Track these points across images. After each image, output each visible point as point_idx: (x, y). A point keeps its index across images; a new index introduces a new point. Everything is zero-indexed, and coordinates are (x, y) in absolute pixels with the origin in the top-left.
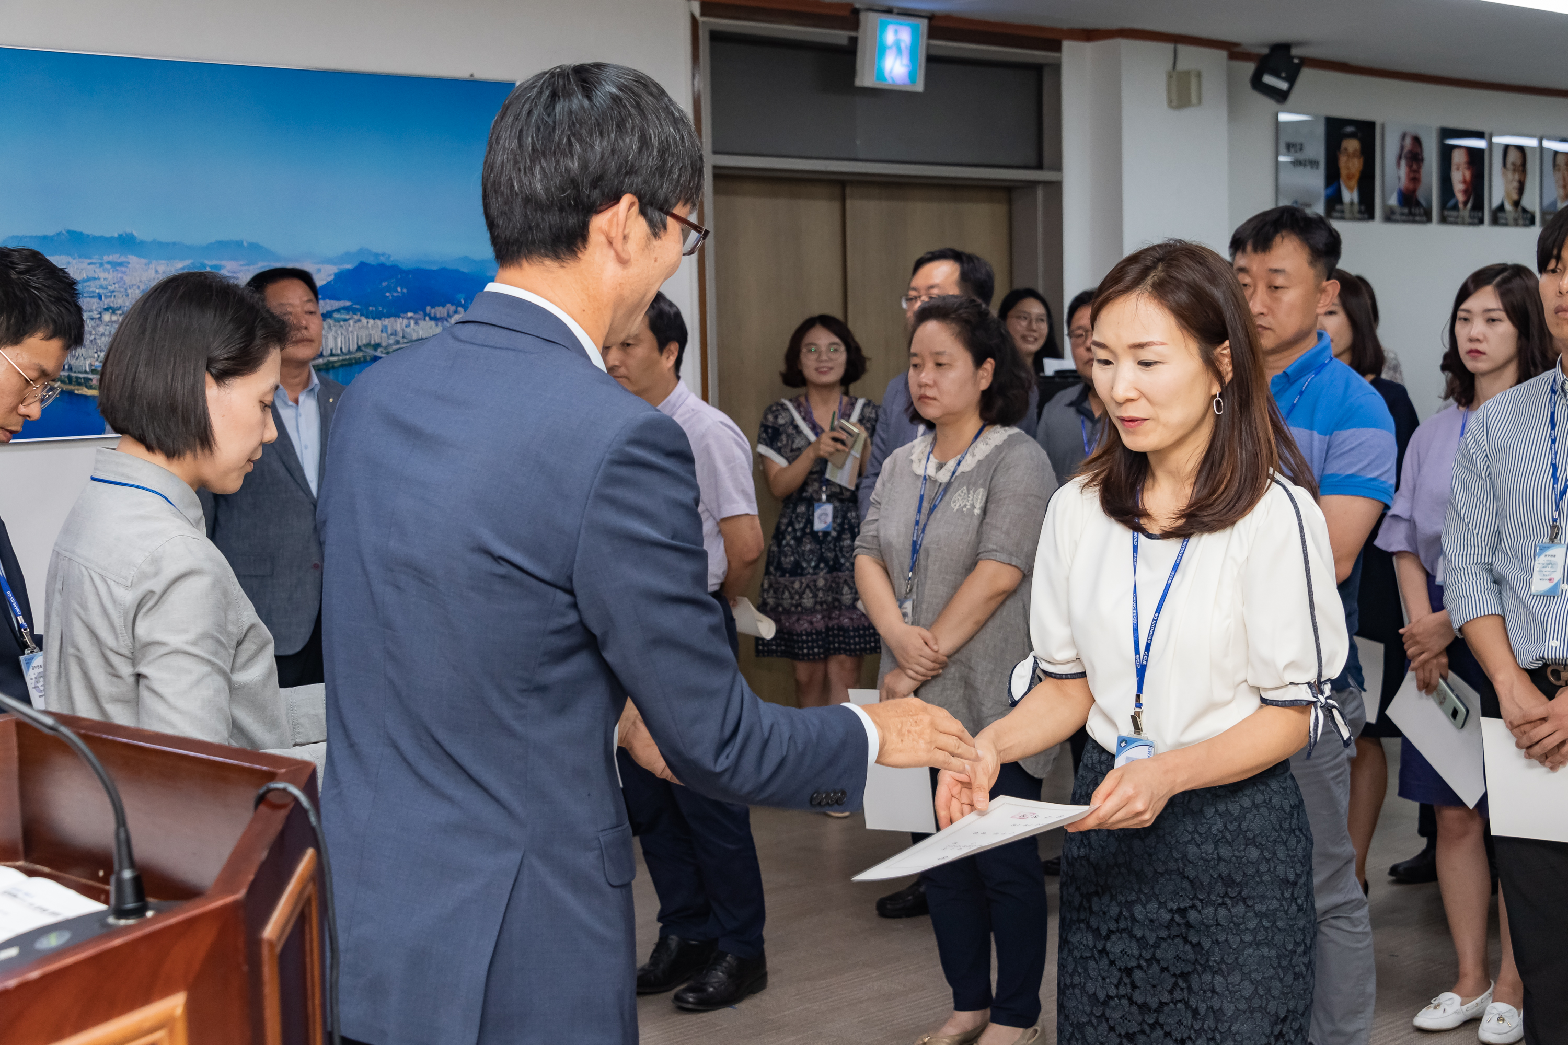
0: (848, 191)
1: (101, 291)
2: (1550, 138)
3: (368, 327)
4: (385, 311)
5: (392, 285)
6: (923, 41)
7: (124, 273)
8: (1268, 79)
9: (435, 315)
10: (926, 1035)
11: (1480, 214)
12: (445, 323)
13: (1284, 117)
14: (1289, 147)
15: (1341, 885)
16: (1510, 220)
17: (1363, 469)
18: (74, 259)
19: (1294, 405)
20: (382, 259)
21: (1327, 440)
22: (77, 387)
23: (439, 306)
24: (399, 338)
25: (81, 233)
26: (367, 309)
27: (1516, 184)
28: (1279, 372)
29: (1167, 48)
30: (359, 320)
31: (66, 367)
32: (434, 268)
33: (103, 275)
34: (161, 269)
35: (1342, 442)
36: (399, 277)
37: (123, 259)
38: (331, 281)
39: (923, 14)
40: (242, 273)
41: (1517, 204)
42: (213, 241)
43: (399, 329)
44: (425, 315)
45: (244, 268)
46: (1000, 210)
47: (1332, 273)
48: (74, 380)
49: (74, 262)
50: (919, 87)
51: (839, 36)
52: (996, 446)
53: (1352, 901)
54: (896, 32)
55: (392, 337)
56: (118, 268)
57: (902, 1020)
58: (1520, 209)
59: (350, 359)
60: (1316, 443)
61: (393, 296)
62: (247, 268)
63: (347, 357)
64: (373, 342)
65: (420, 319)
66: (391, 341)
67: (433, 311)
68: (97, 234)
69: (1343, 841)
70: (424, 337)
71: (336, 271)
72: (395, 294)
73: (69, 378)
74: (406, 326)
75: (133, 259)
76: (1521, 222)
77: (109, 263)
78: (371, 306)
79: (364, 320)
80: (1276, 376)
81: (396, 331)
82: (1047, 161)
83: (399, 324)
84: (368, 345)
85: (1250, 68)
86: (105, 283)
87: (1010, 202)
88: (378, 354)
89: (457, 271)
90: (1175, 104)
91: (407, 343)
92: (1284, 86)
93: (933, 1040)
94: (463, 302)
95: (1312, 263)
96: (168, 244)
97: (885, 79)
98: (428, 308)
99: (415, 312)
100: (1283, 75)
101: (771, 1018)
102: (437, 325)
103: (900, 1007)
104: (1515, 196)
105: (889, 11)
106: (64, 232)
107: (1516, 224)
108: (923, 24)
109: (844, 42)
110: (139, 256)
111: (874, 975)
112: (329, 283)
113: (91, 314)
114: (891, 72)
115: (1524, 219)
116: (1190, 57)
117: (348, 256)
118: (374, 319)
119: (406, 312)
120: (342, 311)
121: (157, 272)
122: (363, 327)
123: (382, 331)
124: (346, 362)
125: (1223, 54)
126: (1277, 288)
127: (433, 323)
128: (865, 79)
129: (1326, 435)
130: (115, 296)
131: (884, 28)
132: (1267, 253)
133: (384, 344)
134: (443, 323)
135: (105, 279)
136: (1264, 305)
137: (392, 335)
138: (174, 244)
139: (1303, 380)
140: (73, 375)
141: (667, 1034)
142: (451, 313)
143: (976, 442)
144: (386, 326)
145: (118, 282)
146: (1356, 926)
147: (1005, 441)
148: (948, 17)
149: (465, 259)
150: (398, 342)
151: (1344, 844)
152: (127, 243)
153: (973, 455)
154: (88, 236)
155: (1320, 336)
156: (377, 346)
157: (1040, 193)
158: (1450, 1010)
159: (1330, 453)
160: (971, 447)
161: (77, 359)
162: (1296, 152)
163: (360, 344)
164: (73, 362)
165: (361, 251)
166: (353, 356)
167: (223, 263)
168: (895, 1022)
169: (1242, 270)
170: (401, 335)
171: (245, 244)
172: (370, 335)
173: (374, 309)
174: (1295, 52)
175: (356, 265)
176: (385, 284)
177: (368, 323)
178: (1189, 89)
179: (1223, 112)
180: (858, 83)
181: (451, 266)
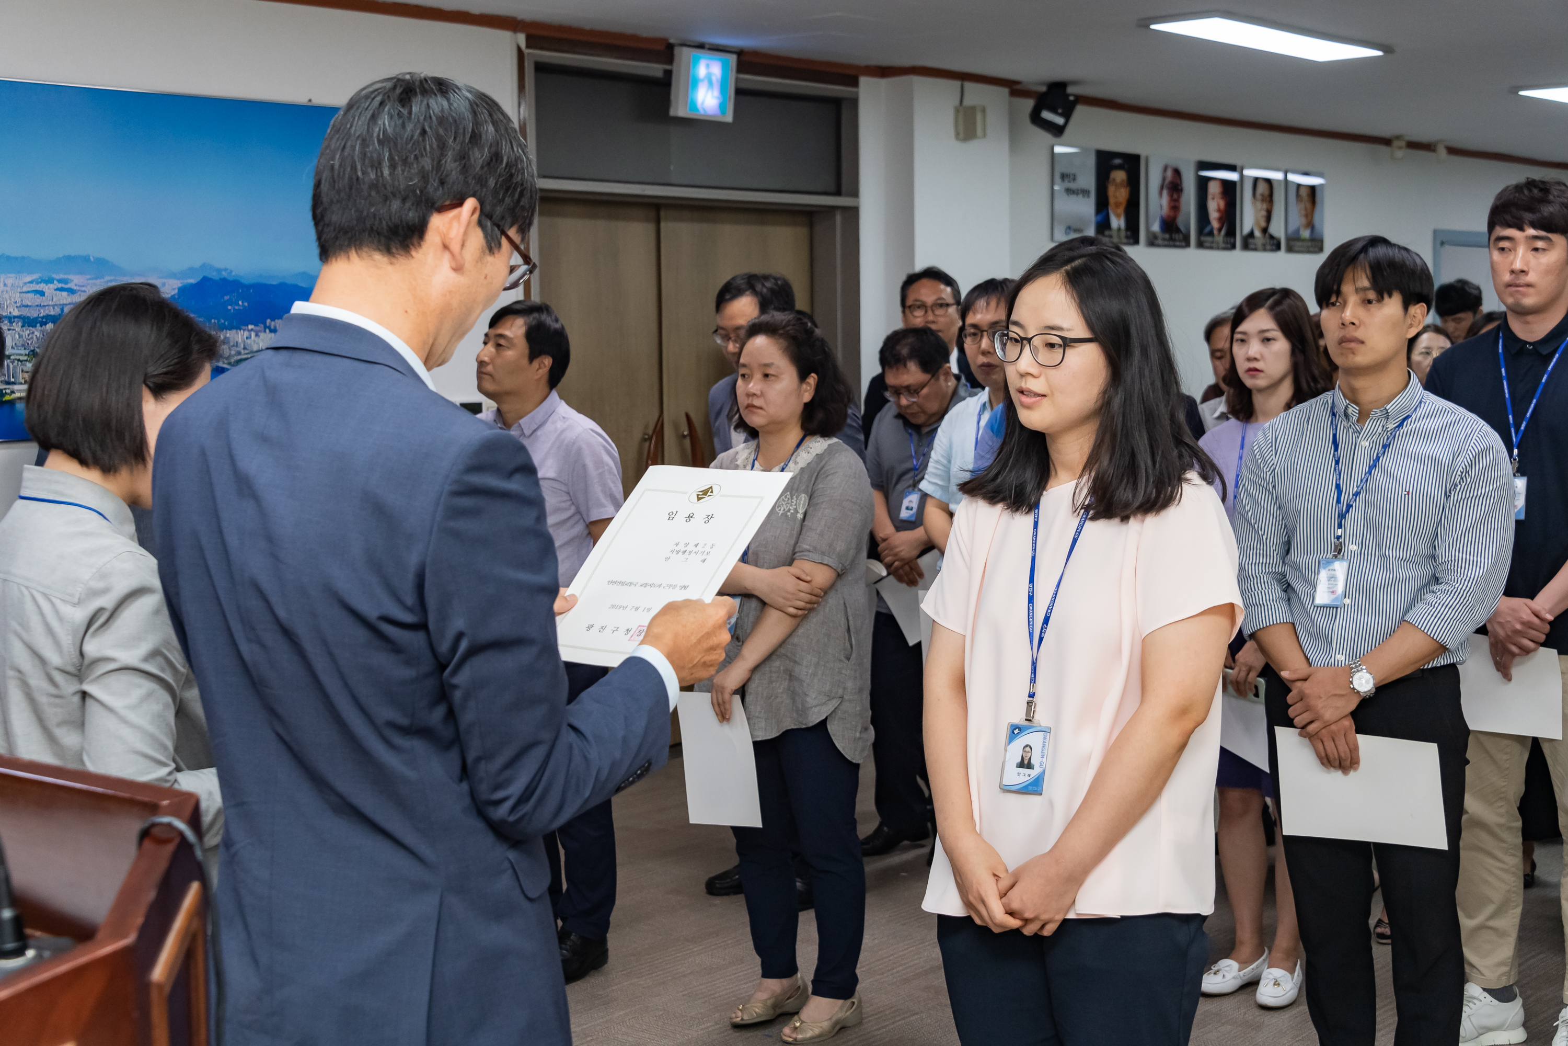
0: (662, 213)
2: (1295, 172)
4: (227, 323)
5: (234, 300)
6: (732, 75)
8: (1047, 115)
11: (1232, 240)
13: (1058, 149)
14: (1064, 176)
20: (224, 274)
24: (241, 350)
26: (210, 322)
27: (1264, 213)
29: (954, 85)
32: (274, 283)
34: (9, 282)
36: (241, 291)
38: (174, 295)
39: (734, 50)
40: (89, 287)
41: (1265, 230)
42: (61, 255)
43: (241, 341)
44: (266, 328)
45: (91, 282)
46: (802, 232)
50: (729, 118)
51: (655, 69)
54: (708, 66)
55: (234, 349)
58: (1267, 235)
61: (234, 309)
62: (94, 281)
65: (261, 331)
66: (233, 352)
67: (273, 323)
71: (180, 285)
72: (237, 308)
74: (247, 338)
76: (1268, 247)
78: (213, 318)
81: (237, 342)
82: (844, 189)
83: (240, 337)
85: (1029, 104)
87: (811, 226)
89: (295, 286)
90: (961, 136)
92: (1060, 121)
96: (16, 258)
97: (697, 110)
98: (268, 321)
99: (256, 325)
100: (1060, 111)
103: (722, 980)
104: (1263, 224)
105: (701, 46)
107: (1264, 249)
108: (733, 58)
109: (660, 74)
111: (695, 949)
114: (703, 103)
116: (976, 94)
117: (191, 271)
119: (248, 326)
121: (5, 285)
125: (1005, 91)
128: (679, 110)
131: (697, 61)
137: (233, 346)
138: (23, 258)
144: (229, 339)
148: (756, 53)
150: (239, 354)
157: (838, 218)
162: (1069, 181)
165: (204, 266)
167: (71, 277)
170: (242, 346)
171: (92, 259)
173: (217, 322)
174: (1070, 90)
175: (199, 279)
176: (226, 298)
178: (974, 123)
179: (1004, 144)
180: (672, 113)
181: (290, 281)
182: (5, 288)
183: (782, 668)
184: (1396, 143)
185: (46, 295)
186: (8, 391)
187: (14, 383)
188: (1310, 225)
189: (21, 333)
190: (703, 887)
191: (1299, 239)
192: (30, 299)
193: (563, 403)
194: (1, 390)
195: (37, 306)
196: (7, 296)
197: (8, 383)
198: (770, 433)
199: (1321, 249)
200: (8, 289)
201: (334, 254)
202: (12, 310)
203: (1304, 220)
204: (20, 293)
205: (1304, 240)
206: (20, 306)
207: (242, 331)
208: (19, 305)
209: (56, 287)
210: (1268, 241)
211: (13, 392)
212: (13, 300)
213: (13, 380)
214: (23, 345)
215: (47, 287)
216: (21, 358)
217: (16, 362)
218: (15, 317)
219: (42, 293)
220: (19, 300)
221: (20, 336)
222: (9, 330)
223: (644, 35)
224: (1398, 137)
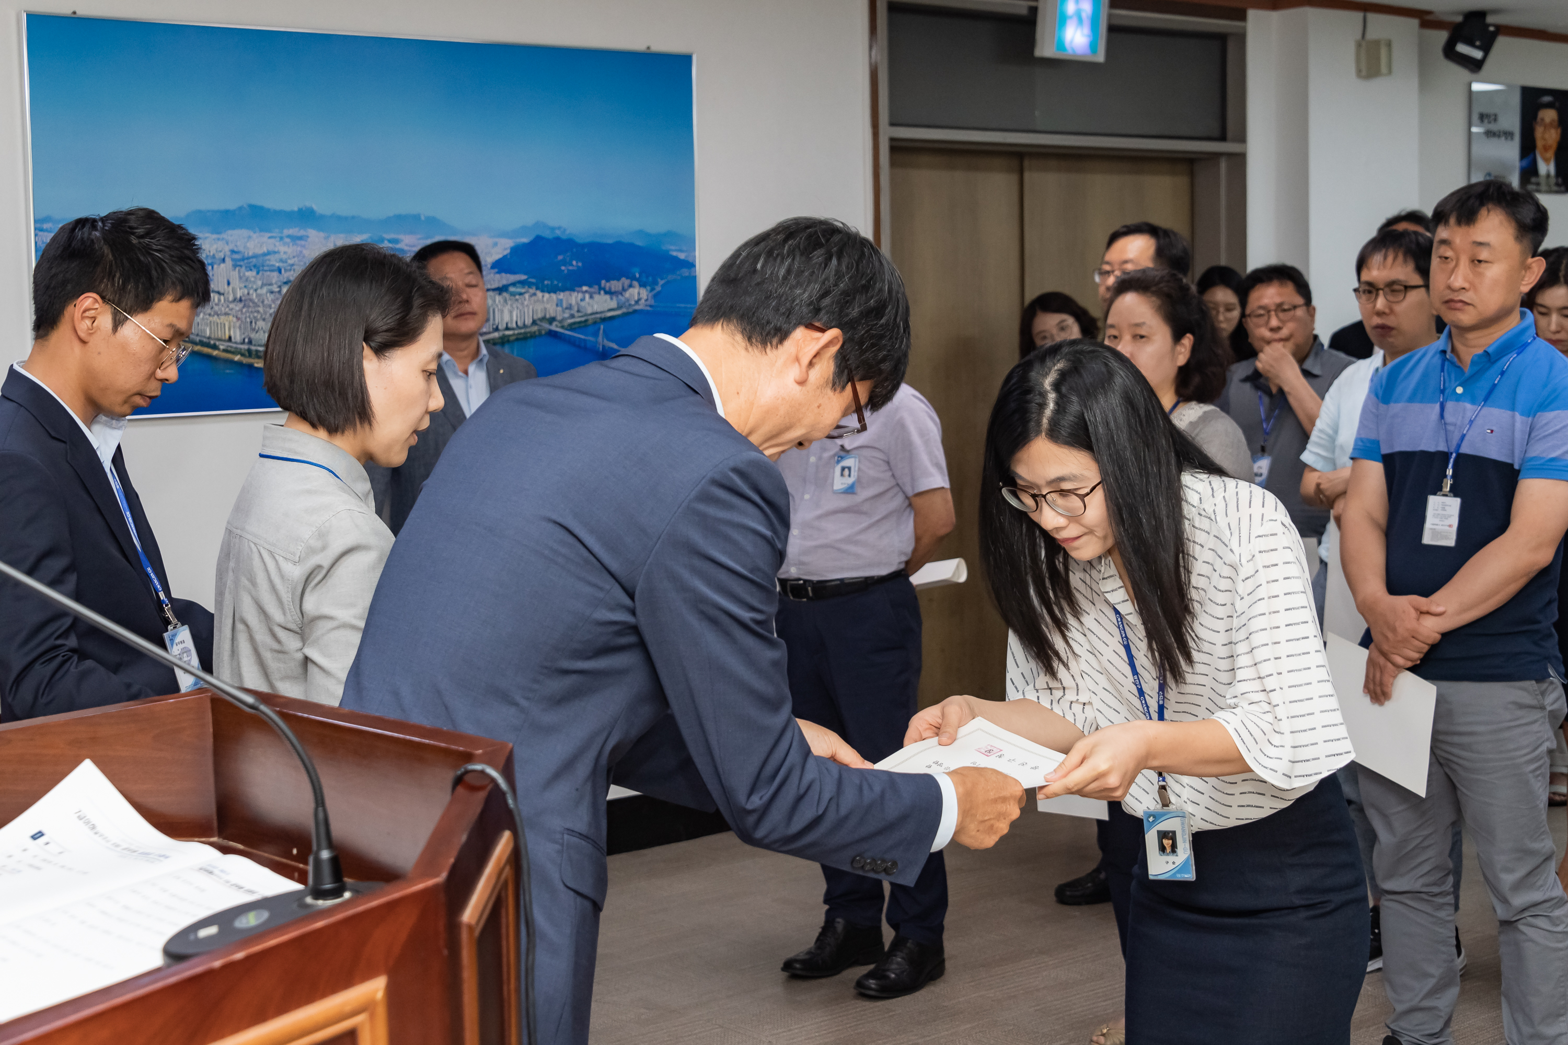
0: (1026, 163)
1: (281, 265)
3: (543, 302)
4: (560, 285)
5: (568, 259)
6: (1104, 11)
7: (303, 246)
8: (1462, 48)
9: (610, 288)
10: (1105, 1025)
12: (620, 297)
13: (1477, 87)
14: (1483, 117)
15: (1540, 883)
18: (255, 232)
19: (1495, 386)
20: (558, 233)
21: (1530, 422)
22: (256, 360)
23: (614, 279)
24: (574, 311)
25: (261, 208)
26: (543, 283)
28: (1480, 351)
29: (1358, 16)
30: (535, 294)
31: (246, 340)
32: (610, 241)
33: (282, 249)
35: (1546, 424)
36: (575, 250)
37: (302, 233)
38: (507, 255)
42: (391, 215)
43: (573, 302)
44: (600, 288)
46: (1182, 181)
48: (254, 353)
49: (254, 236)
50: (1100, 58)
51: (1020, 6)
53: (1552, 899)
55: (567, 311)
56: (299, 242)
57: (1081, 1009)
59: (525, 333)
60: (1518, 425)
61: (568, 270)
63: (523, 331)
64: (548, 316)
65: (595, 293)
66: (566, 315)
67: (608, 285)
68: (277, 207)
69: (1544, 837)
70: (599, 310)
71: (514, 244)
72: (571, 268)
73: (249, 351)
74: (581, 300)
75: (312, 233)
77: (289, 236)
78: (547, 279)
79: (539, 294)
80: (1476, 355)
81: (571, 305)
82: (1230, 134)
83: (573, 298)
84: (543, 319)
85: (1442, 36)
86: (284, 257)
87: (1192, 175)
88: (554, 327)
89: (632, 245)
90: (1364, 73)
91: (582, 316)
92: (1478, 54)
93: (1110, 1031)
94: (637, 275)
95: (1519, 238)
96: (346, 218)
98: (603, 282)
99: (590, 286)
100: (1478, 43)
101: (945, 1004)
102: (612, 299)
103: (1078, 996)
106: (245, 206)
109: (1025, 11)
110: (320, 229)
111: (1051, 963)
112: (505, 257)
113: (270, 287)
114: (1072, 42)
116: (1380, 25)
117: (524, 230)
118: (549, 292)
119: (581, 286)
120: (518, 285)
122: (538, 301)
123: (557, 305)
124: (521, 336)
125: (1415, 22)
126: (1480, 261)
127: (608, 297)
128: (1045, 50)
129: (1529, 416)
130: (294, 270)
132: (1472, 226)
133: (559, 318)
134: (617, 296)
135: (285, 253)
136: (1466, 279)
137: (567, 308)
138: (353, 217)
139: (1505, 359)
140: (253, 348)
141: (840, 1019)
142: (626, 286)
144: (561, 300)
145: (298, 256)
146: (1558, 925)
149: (641, 233)
150: (572, 316)
151: (1543, 840)
152: (306, 217)
154: (269, 210)
156: (552, 320)
157: (1223, 165)
159: (1533, 435)
161: (257, 332)
162: (1489, 122)
163: (535, 317)
164: (253, 335)
165: (537, 225)
166: (528, 330)
167: (401, 237)
168: (1073, 1012)
169: (1444, 242)
170: (576, 309)
171: (423, 218)
172: (545, 309)
173: (549, 282)
174: (1490, 19)
175: (532, 238)
176: (560, 257)
177: (543, 296)
178: (1378, 59)
179: (1414, 82)
180: (1037, 53)
181: (626, 240)
207: (576, 293)
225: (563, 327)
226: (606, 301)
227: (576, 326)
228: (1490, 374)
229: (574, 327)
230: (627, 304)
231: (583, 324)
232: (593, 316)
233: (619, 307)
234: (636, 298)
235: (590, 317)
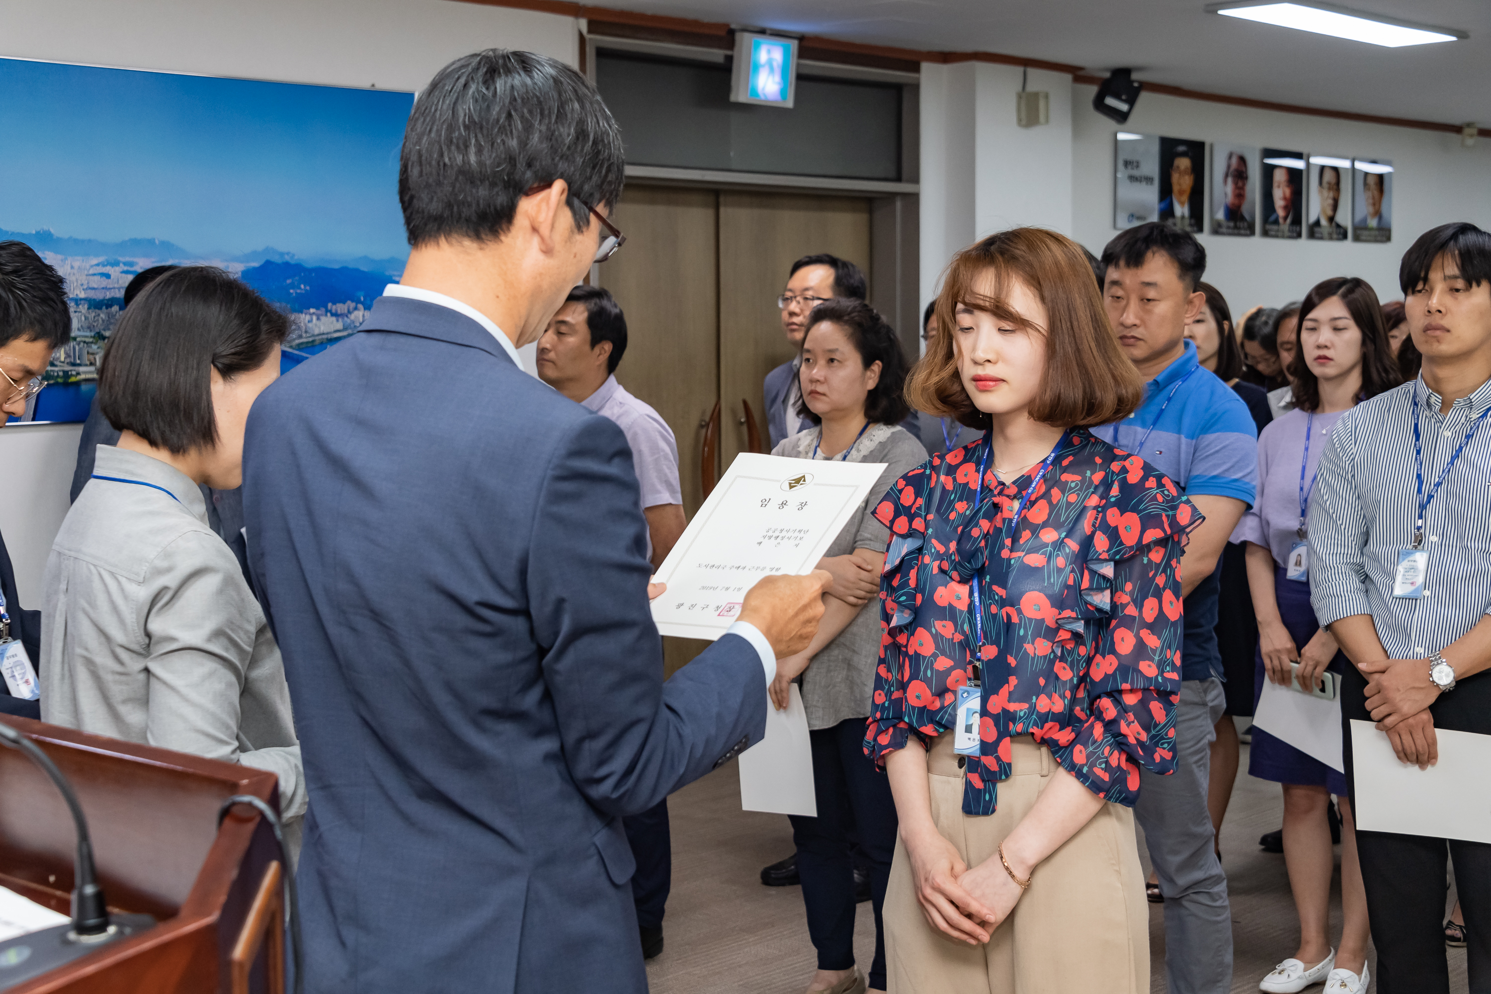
0: (722, 199)
2: (1362, 160)
5: (296, 283)
6: (793, 60)
8: (1110, 101)
9: (336, 311)
11: (1298, 229)
12: (346, 319)
13: (1121, 136)
14: (1127, 163)
16: (1326, 235)
17: (1227, 470)
20: (287, 258)
23: (340, 302)
24: (302, 333)
27: (1330, 202)
29: (1017, 71)
32: (337, 267)
34: (76, 264)
36: (303, 274)
39: (793, 35)
41: (1331, 219)
42: (127, 238)
43: (302, 325)
46: (861, 218)
47: (1198, 286)
50: (790, 104)
51: (716, 55)
52: (880, 442)
54: (769, 52)
58: (1334, 224)
61: (296, 293)
65: (322, 315)
67: (334, 307)
70: (325, 331)
71: (245, 268)
72: (299, 291)
74: (309, 322)
76: (1335, 236)
81: (299, 326)
82: (905, 175)
83: (301, 320)
85: (1092, 90)
87: (871, 212)
89: (357, 270)
90: (1024, 122)
91: (309, 337)
92: (1124, 107)
94: (362, 299)
96: (83, 241)
97: (757, 94)
98: (330, 305)
99: (317, 309)
100: (1124, 97)
102: (338, 321)
104: (1330, 213)
105: (762, 32)
108: (794, 44)
109: (721, 60)
110: (56, 252)
114: (763, 89)
115: (1338, 234)
116: (1039, 80)
117: (254, 254)
119: (309, 309)
121: (72, 267)
125: (1068, 77)
127: (334, 319)
128: (740, 96)
131: (758, 46)
134: (343, 319)
138: (90, 241)
142: (351, 310)
143: (861, 438)
147: (888, 438)
148: (817, 39)
149: (365, 259)
150: (300, 337)
152: (44, 238)
153: (858, 451)
155: (1187, 345)
157: (899, 204)
158: (1294, 976)
160: (857, 443)
162: (1133, 169)
165: (267, 250)
167: (136, 259)
170: (304, 330)
171: (157, 242)
174: (1135, 76)
175: (262, 263)
176: (289, 281)
178: (1037, 109)
179: (1067, 131)
180: (733, 98)
181: (351, 266)
182: (72, 271)
183: (840, 657)
184: (1467, 131)
185: (112, 277)
186: (74, 373)
187: (79, 365)
188: (1378, 214)
189: (87, 315)
190: (758, 877)
191: (1366, 228)
192: (96, 282)
193: (621, 389)
194: (67, 372)
195: (103, 288)
196: (73, 278)
197: (74, 364)
198: (831, 420)
199: (1388, 239)
200: (75, 271)
201: (424, 240)
202: (78, 292)
203: (1371, 209)
204: (87, 275)
205: (1371, 229)
206: (86, 289)
207: (304, 315)
208: (85, 287)
209: (121, 270)
210: (1335, 230)
211: (78, 374)
212: (79, 282)
213: (78, 362)
214: (89, 328)
215: (113, 270)
216: (87, 340)
217: (82, 344)
218: (81, 299)
219: (108, 276)
220: (85, 282)
221: (86, 318)
222: (75, 312)
223: (706, 19)
224: (1469, 125)
225: (291, 347)
226: (332, 323)
227: (304, 346)
228: (1161, 401)
229: (301, 347)
230: (352, 326)
231: (309, 345)
232: (320, 337)
233: (345, 329)
234: (361, 320)
235: (317, 338)
